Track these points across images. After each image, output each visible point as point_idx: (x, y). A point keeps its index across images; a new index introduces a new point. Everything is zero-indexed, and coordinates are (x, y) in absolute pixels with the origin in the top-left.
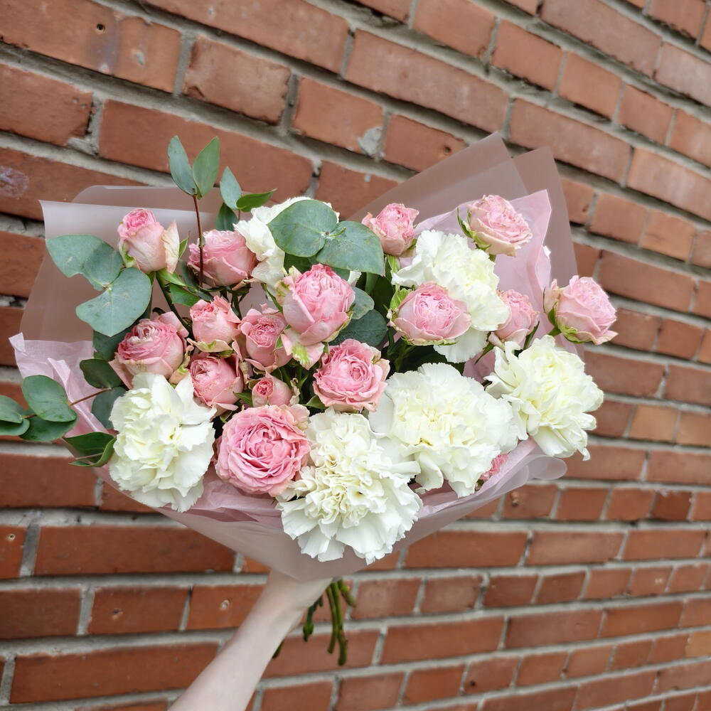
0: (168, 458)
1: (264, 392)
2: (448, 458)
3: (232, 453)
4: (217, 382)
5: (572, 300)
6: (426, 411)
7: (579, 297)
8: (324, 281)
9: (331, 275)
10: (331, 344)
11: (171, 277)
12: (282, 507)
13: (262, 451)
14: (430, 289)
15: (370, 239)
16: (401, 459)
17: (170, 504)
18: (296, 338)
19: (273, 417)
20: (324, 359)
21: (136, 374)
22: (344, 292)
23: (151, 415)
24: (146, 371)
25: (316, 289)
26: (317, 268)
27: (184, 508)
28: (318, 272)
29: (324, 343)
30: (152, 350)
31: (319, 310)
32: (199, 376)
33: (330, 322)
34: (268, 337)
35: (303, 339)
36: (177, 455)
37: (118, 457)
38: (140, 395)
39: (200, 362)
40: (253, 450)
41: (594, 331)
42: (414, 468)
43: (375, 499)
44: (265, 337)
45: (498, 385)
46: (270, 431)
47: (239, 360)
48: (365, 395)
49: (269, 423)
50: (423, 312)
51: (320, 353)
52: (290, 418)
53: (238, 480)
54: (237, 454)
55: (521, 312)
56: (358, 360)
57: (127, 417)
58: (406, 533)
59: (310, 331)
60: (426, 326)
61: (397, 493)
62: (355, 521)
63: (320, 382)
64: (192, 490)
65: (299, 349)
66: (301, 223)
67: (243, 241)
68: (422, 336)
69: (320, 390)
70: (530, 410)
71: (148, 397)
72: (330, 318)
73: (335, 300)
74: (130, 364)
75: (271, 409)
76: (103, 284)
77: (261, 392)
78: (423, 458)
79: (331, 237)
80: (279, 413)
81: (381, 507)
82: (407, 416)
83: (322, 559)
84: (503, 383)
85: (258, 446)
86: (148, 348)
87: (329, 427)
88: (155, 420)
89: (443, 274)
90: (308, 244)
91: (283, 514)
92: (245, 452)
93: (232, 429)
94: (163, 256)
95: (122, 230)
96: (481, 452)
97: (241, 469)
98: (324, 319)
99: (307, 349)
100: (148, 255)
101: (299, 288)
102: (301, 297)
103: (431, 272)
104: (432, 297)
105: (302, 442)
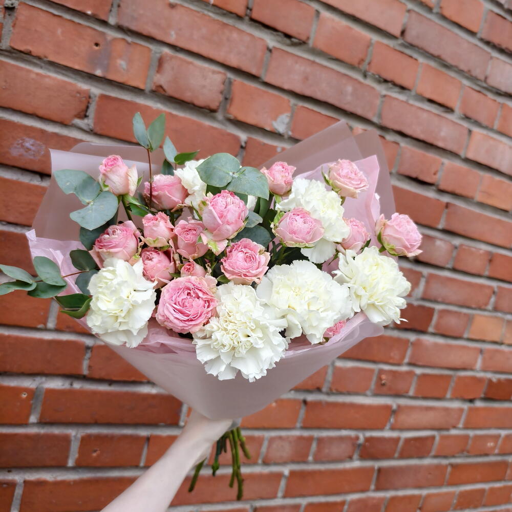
0: (125, 309)
1: (188, 270)
2: (306, 318)
3: (167, 305)
4: (159, 265)
5: (392, 227)
6: (293, 288)
8: (229, 200)
9: (233, 196)
10: (232, 240)
11: (131, 200)
12: (196, 342)
13: (186, 304)
14: (298, 211)
15: (261, 177)
16: (276, 318)
17: (125, 343)
18: (210, 236)
19: (194, 283)
20: (228, 250)
21: (106, 259)
22: (241, 207)
23: (115, 282)
24: (113, 257)
25: (224, 204)
26: (226, 192)
27: (135, 344)
28: (225, 194)
29: (228, 239)
30: (117, 243)
31: (225, 217)
32: (147, 262)
33: (232, 226)
34: (192, 236)
35: (214, 236)
36: (131, 307)
37: (93, 311)
38: (108, 271)
39: (148, 253)
40: (181, 304)
41: (406, 248)
42: (283, 324)
43: (257, 338)
44: (190, 237)
45: (341, 277)
46: (192, 292)
47: (173, 253)
48: (254, 272)
49: (191, 286)
50: (294, 225)
51: (226, 245)
52: (205, 286)
53: (170, 322)
54: (170, 305)
55: (358, 231)
56: (250, 251)
57: (99, 285)
58: (276, 363)
59: (218, 230)
60: (295, 233)
61: (271, 336)
62: (243, 351)
63: (226, 265)
64: (140, 331)
65: (212, 243)
66: (217, 166)
67: (180, 181)
68: (292, 239)
69: (225, 269)
70: (362, 292)
71: (113, 272)
72: (232, 223)
73: (235, 211)
74: (103, 252)
75: (193, 278)
76: (87, 201)
78: (289, 317)
79: (236, 175)
80: (198, 281)
81: (260, 344)
82: (281, 291)
83: (221, 378)
84: (344, 276)
85: (183, 301)
86: (115, 242)
87: (229, 293)
88: (118, 284)
89: (308, 203)
90: (221, 179)
91: (197, 347)
92: (175, 304)
93: (167, 290)
94: (127, 185)
95: (102, 168)
96: (327, 315)
97: (172, 314)
98: (228, 223)
99: (217, 243)
100: (118, 184)
101: (212, 203)
102: (214, 208)
103: (300, 202)
104: (300, 216)
105: (212, 300)
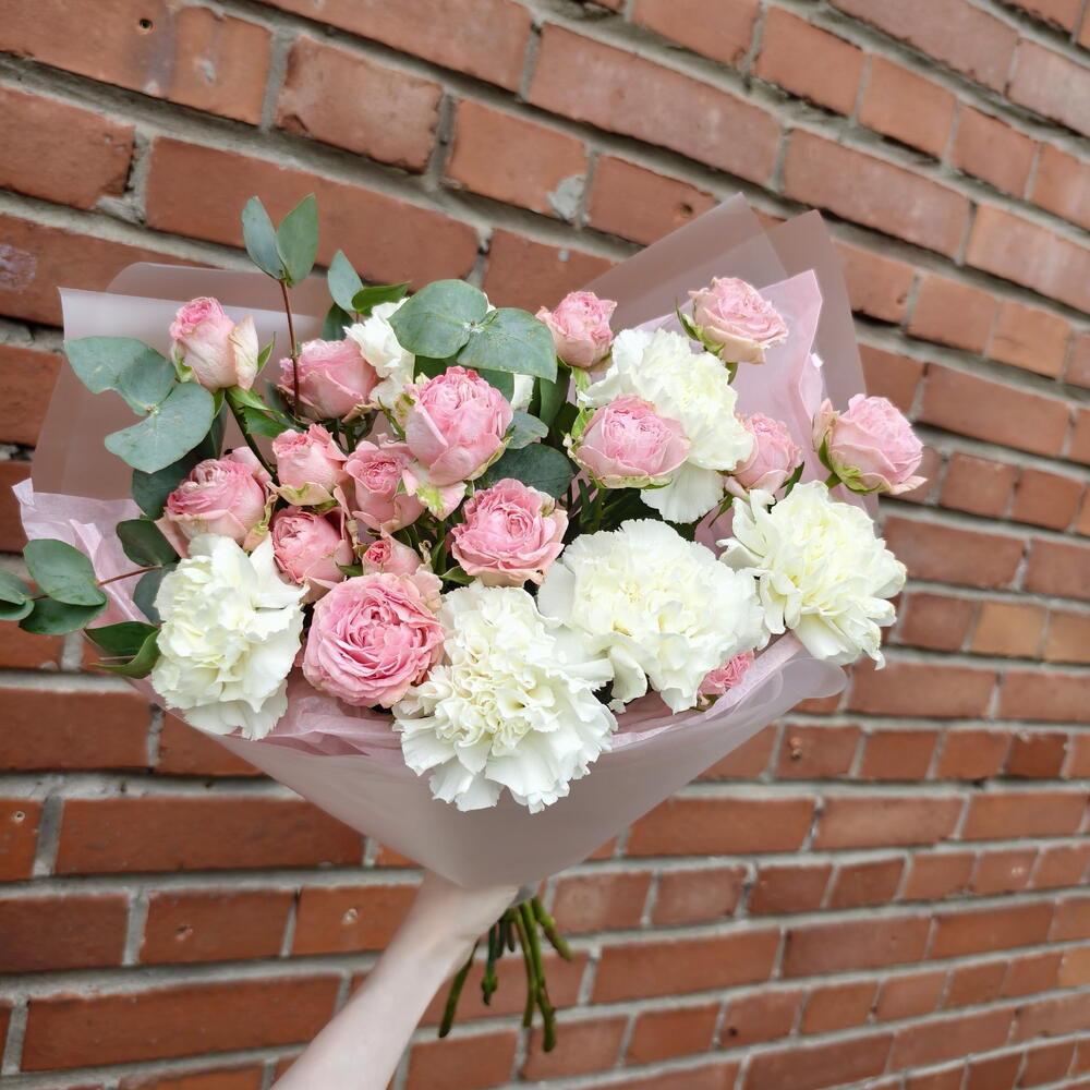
0: (232, 651)
1: (378, 557)
2: (654, 652)
3: (325, 641)
4: (312, 548)
5: (851, 426)
6: (623, 585)
7: (862, 422)
8: (463, 389)
9: (475, 380)
10: (477, 483)
11: (246, 397)
12: (402, 727)
13: (370, 638)
14: (627, 404)
15: (535, 330)
16: (588, 658)
17: (239, 729)
18: (424, 476)
19: (386, 588)
20: (468, 506)
21: (193, 537)
22: (494, 403)
23: (208, 590)
24: (207, 531)
25: (451, 399)
26: (457, 372)
27: (260, 733)
28: (454, 377)
29: (466, 482)
30: (215, 499)
31: (456, 428)
32: (285, 541)
33: (474, 449)
34: (385, 478)
35: (434, 474)
36: (246, 649)
37: (165, 657)
38: (197, 565)
39: (288, 520)
40: (356, 637)
41: (887, 473)
42: (603, 671)
43: (541, 710)
44: (382, 480)
45: (737, 552)
46: (381, 610)
47: (346, 517)
48: (528, 557)
49: (381, 598)
50: (617, 435)
51: (461, 496)
52: (413, 592)
53: (334, 682)
54: (332, 642)
55: (772, 444)
56: (519, 509)
57: (177, 598)
58: (590, 765)
59: (442, 461)
60: (621, 455)
61: (574, 702)
62: (511, 743)
63: (463, 541)
64: (268, 703)
65: (430, 491)
66: (435, 311)
67: (358, 349)
68: (615, 470)
69: (462, 553)
70: (785, 587)
71: (206, 567)
72: (473, 443)
73: (479, 414)
74: (184, 521)
75: (385, 578)
76: (146, 406)
77: (375, 559)
78: (614, 652)
79: (478, 329)
80: (397, 583)
81: (549, 724)
82: (594, 593)
83: (463, 807)
84: (747, 551)
85: (363, 632)
86: (209, 496)
87: (474, 607)
88: (213, 595)
89: (648, 382)
90: (444, 340)
91: (404, 737)
92: (344, 639)
93: (326, 607)
94: (231, 364)
95: (175, 329)
96: (706, 643)
97: (336, 663)
98: (464, 443)
99: (441, 491)
100: (212, 362)
101: (425, 398)
102: (428, 410)
103: (631, 382)
104: (631, 415)
105: (431, 628)
